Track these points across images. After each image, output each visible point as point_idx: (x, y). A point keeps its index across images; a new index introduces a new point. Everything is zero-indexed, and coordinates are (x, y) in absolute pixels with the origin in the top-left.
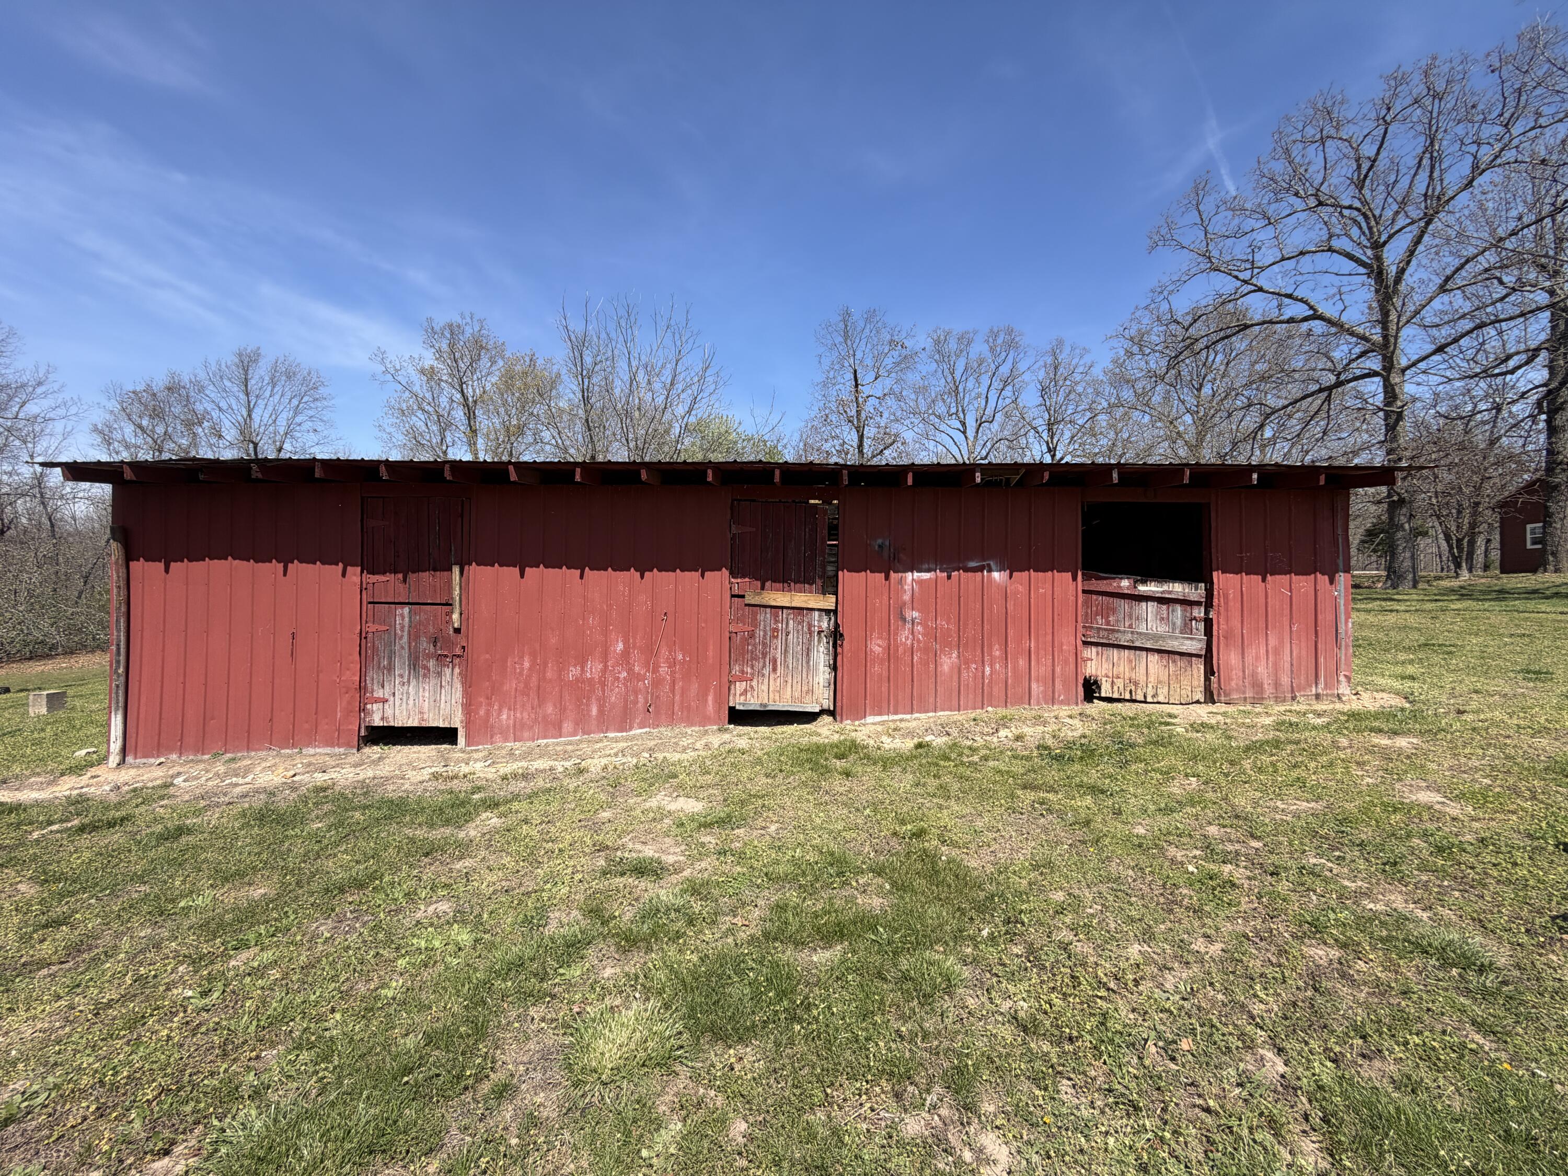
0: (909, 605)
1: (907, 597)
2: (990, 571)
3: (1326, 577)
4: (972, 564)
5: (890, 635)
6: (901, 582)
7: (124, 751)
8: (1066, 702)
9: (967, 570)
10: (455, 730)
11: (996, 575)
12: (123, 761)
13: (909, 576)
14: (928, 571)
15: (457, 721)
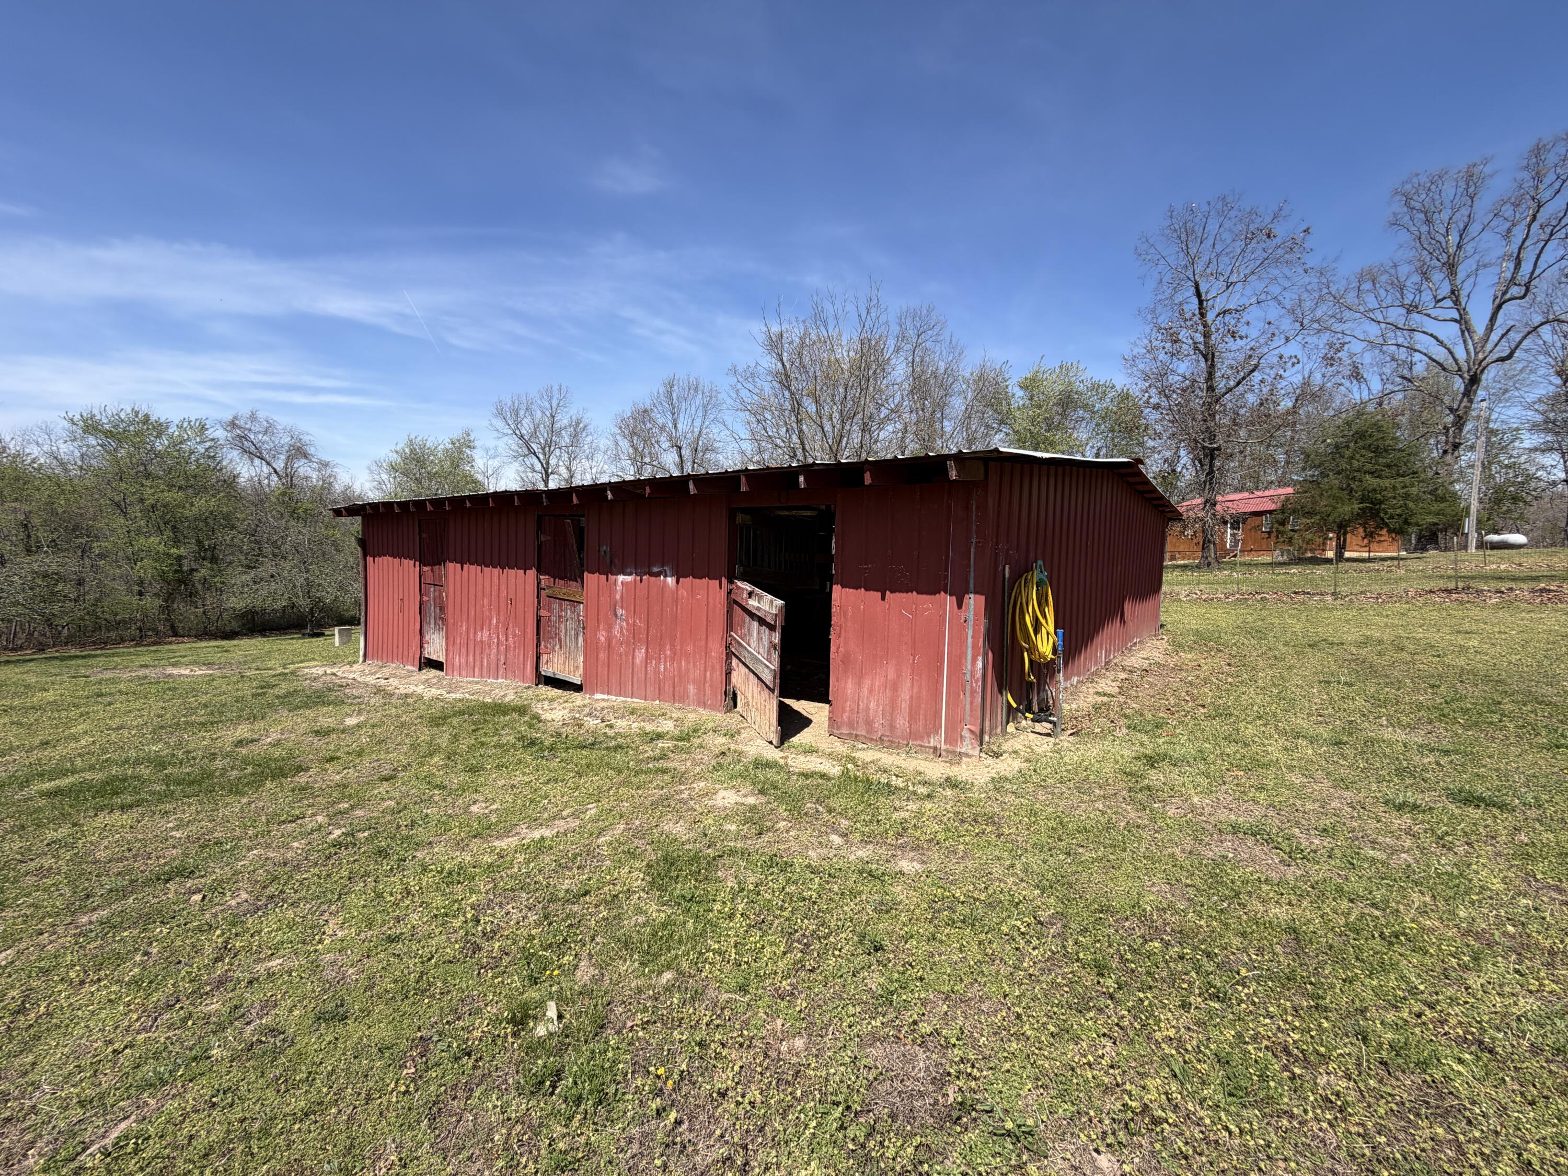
0: (619, 604)
1: (618, 596)
2: (665, 576)
3: (954, 598)
4: (656, 569)
5: (610, 628)
6: (616, 580)
7: (365, 655)
8: (712, 707)
9: (651, 574)
10: (442, 663)
11: (669, 580)
12: (364, 661)
13: (621, 578)
14: (630, 574)
15: (442, 659)
